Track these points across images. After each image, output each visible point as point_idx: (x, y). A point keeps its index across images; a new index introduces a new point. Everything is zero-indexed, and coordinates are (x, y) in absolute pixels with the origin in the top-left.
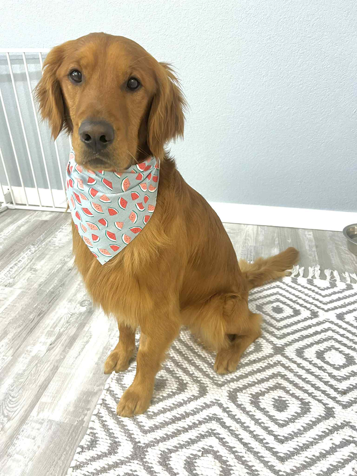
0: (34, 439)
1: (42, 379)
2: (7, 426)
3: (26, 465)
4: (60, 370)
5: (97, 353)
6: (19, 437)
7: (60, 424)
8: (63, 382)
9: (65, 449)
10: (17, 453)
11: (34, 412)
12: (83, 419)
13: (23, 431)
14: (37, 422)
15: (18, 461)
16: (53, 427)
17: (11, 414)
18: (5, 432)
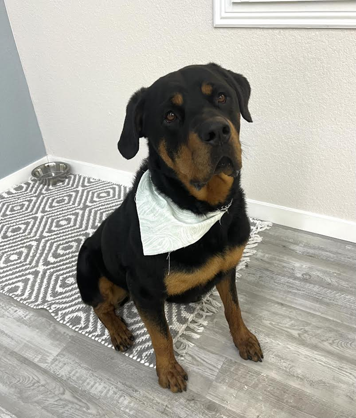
0: (65, 364)
1: (15, 362)
2: (43, 382)
3: (83, 367)
4: (16, 350)
5: (19, 326)
6: (58, 373)
7: (65, 349)
8: (30, 348)
9: (85, 346)
10: (70, 373)
11: (43, 365)
12: (70, 336)
13: (54, 372)
14: (52, 363)
15: (77, 372)
16: (64, 353)
17: (34, 381)
18: (47, 383)
